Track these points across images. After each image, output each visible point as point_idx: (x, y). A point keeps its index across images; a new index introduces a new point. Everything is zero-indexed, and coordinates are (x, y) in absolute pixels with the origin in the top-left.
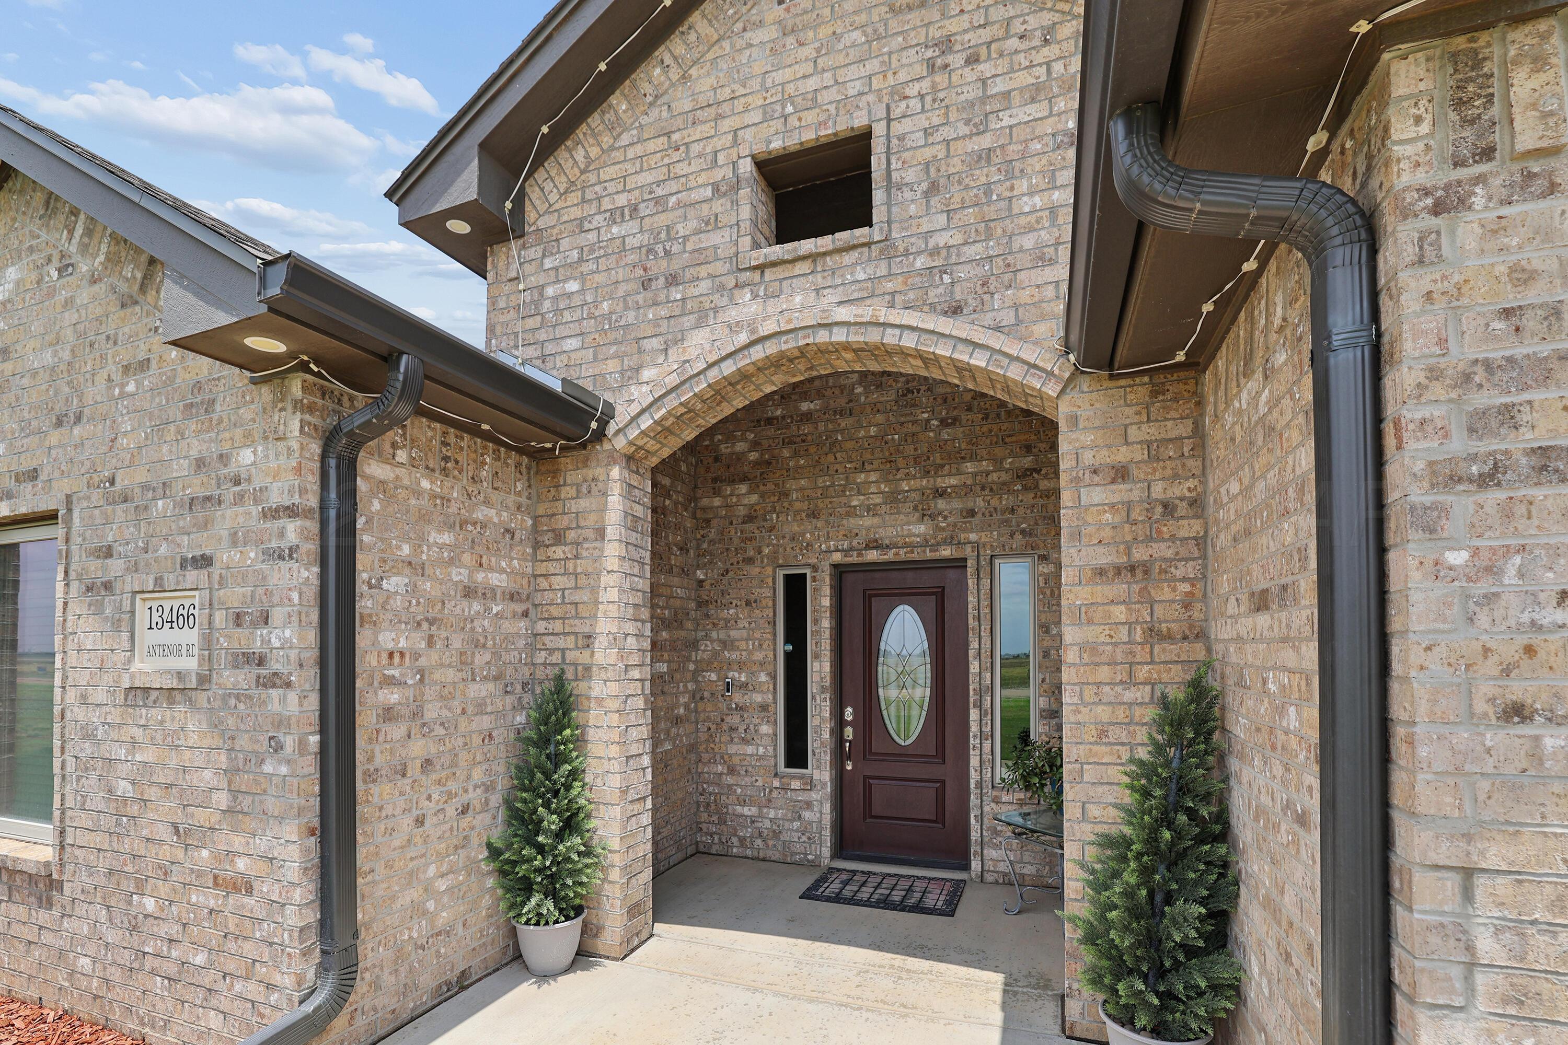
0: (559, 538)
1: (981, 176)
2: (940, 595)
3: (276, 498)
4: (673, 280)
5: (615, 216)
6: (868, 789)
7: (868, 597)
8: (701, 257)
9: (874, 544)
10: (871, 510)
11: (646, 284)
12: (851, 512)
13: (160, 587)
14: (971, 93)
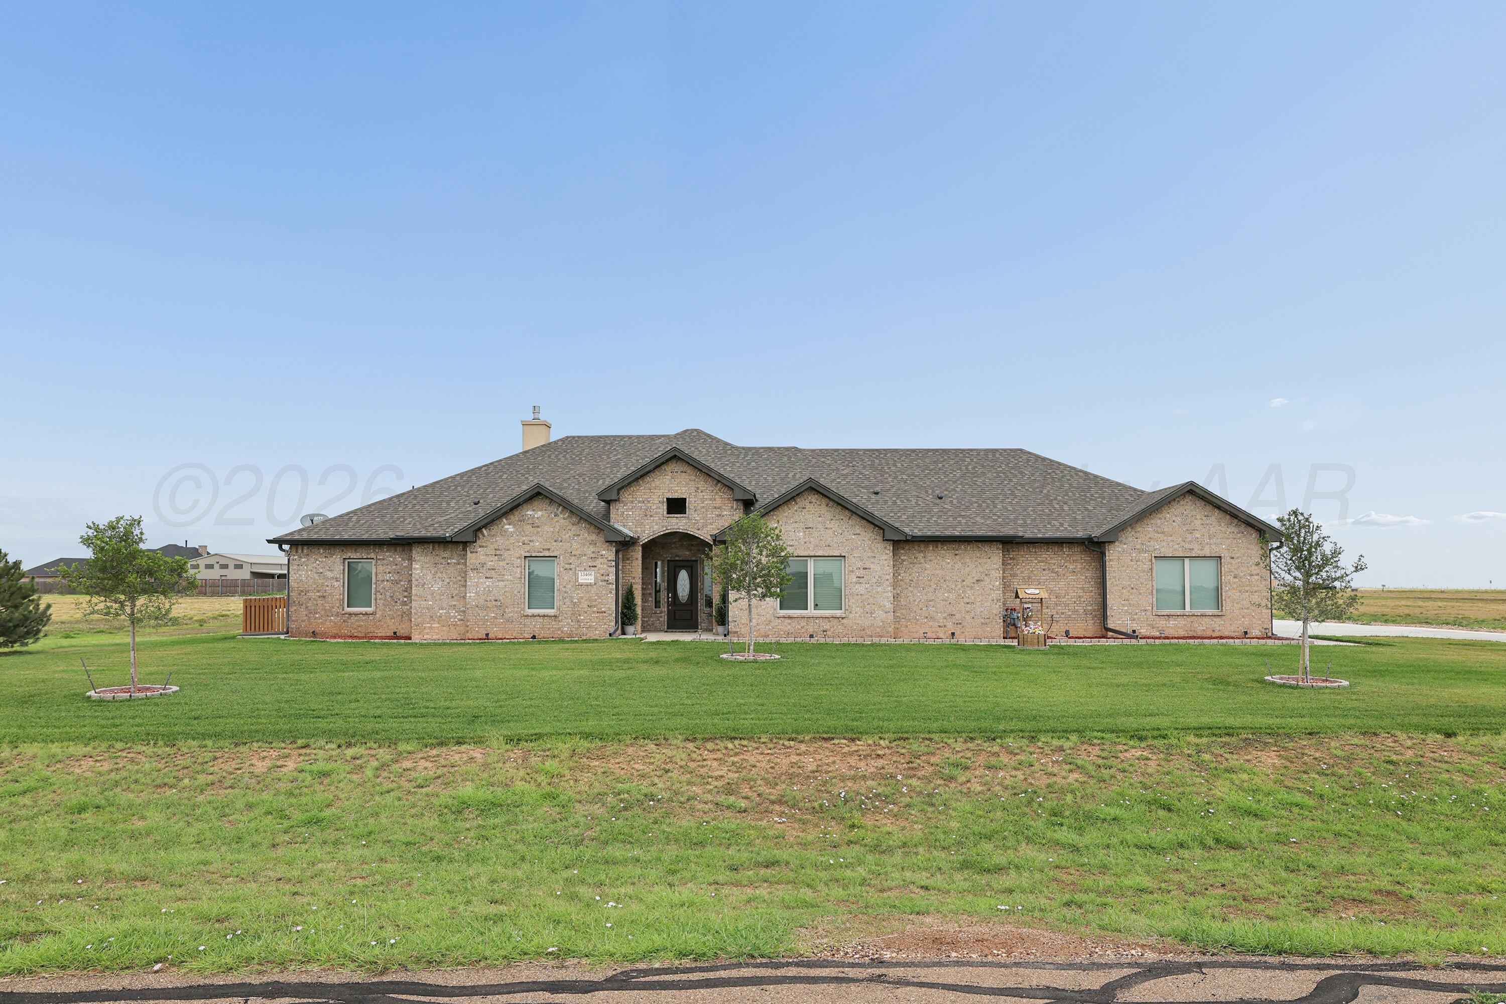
0: (628, 559)
1: (703, 510)
2: (692, 567)
3: (609, 559)
4: (651, 516)
5: (639, 502)
6: (675, 613)
7: (675, 567)
8: (657, 513)
9: (677, 556)
10: (677, 548)
11: (646, 516)
12: (672, 548)
13: (585, 569)
14: (702, 497)
